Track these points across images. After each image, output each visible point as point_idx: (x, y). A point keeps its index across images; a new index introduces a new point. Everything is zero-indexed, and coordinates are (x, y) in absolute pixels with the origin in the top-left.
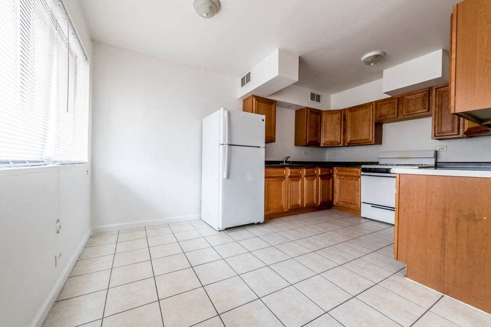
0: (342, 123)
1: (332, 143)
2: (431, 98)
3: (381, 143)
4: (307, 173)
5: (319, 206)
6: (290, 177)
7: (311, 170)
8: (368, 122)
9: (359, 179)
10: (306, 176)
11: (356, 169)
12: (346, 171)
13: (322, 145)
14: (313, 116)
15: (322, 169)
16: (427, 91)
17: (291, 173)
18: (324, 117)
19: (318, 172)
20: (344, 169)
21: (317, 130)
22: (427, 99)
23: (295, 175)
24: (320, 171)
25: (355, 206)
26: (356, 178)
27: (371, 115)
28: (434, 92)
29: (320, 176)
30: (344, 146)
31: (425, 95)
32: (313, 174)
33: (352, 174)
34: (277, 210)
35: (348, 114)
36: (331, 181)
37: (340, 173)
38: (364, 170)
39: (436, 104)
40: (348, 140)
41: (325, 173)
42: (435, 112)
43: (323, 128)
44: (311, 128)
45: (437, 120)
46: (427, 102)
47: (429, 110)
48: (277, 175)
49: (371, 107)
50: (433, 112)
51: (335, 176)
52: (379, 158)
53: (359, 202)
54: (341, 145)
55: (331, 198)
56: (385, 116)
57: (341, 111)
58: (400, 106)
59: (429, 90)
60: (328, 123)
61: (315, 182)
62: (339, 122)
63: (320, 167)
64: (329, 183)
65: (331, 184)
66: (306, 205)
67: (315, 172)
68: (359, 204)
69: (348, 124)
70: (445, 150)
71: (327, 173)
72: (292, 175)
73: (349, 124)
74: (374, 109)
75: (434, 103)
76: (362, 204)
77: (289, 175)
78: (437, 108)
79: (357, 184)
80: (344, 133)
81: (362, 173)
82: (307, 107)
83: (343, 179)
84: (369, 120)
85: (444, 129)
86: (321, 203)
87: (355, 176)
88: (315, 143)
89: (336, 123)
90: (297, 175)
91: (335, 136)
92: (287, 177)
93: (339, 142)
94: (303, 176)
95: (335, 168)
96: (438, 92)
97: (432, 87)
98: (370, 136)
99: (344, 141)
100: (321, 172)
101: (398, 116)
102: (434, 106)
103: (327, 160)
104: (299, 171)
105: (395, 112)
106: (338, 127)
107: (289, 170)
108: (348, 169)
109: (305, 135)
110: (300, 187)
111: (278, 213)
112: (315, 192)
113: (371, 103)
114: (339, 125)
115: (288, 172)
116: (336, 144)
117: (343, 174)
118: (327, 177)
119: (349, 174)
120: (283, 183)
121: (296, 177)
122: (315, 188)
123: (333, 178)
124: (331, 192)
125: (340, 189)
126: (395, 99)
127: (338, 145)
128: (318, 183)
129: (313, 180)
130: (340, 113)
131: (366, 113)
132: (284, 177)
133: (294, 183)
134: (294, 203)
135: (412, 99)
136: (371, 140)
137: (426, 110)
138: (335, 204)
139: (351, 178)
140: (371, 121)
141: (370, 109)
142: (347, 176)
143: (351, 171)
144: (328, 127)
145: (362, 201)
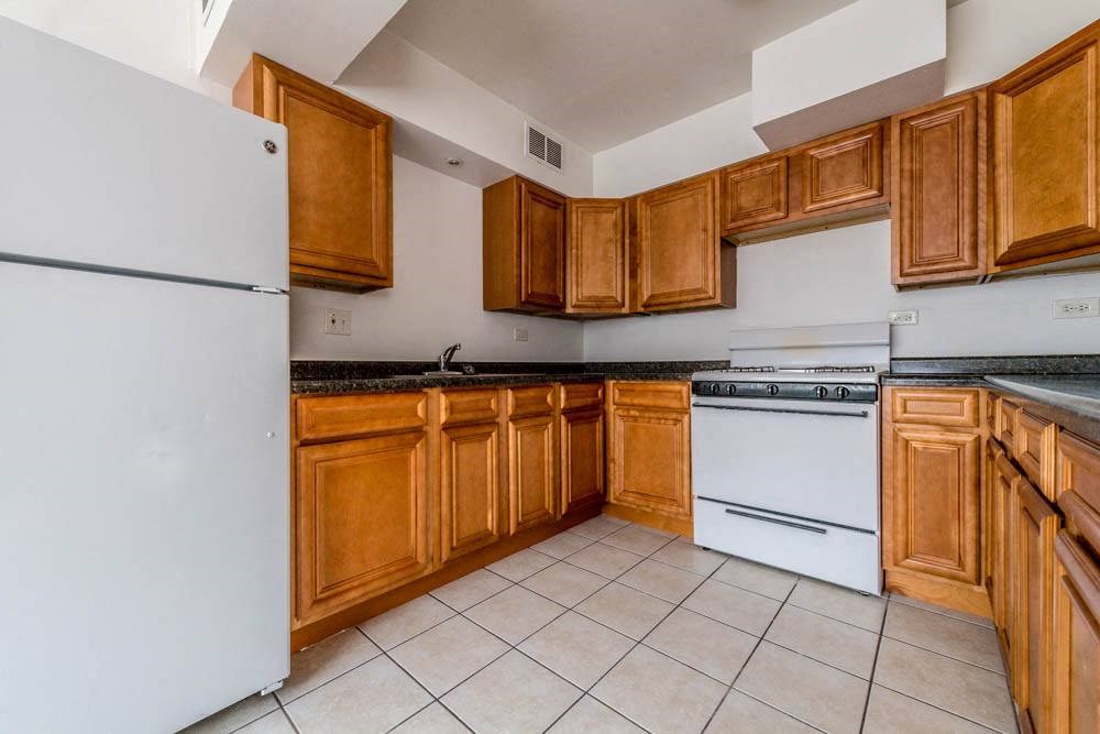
0: (627, 241)
1: (599, 302)
2: (885, 152)
3: (733, 305)
4: (517, 406)
5: (565, 516)
6: (446, 428)
7: (531, 393)
8: (702, 236)
9: (686, 418)
10: (514, 419)
11: (676, 387)
12: (643, 393)
13: (569, 310)
14: (540, 211)
15: (571, 387)
16: (870, 130)
17: (451, 409)
18: (574, 219)
19: (556, 399)
20: (638, 384)
21: (556, 261)
22: (875, 152)
23: (468, 416)
24: (563, 396)
25: (674, 509)
26: (674, 416)
27: (707, 214)
28: (895, 132)
29: (565, 412)
30: (634, 314)
31: (868, 143)
32: (542, 408)
33: (661, 402)
34: (385, 581)
35: (643, 213)
36: (599, 426)
37: (627, 400)
38: (698, 389)
39: (901, 171)
40: (646, 294)
41: (578, 403)
42: (901, 197)
43: (572, 254)
44: (532, 245)
45: (907, 222)
46: (875, 164)
47: (881, 190)
48: (380, 426)
49: (709, 189)
50: (895, 198)
51: (611, 408)
52: (731, 350)
53: (686, 493)
54: (625, 310)
55: (599, 484)
56: (748, 215)
57: (622, 203)
58: (795, 183)
59: (882, 128)
60: (587, 241)
61: (548, 435)
62: (619, 236)
63: (564, 383)
64: (594, 433)
65: (599, 436)
66: (518, 524)
67: (549, 399)
68: (687, 500)
69: (644, 243)
70: (914, 320)
71: (590, 400)
72: (459, 417)
73: (645, 246)
74: (718, 193)
75: (896, 168)
76: (696, 502)
77: (443, 418)
78: (906, 185)
79: (677, 436)
80: (633, 275)
81: (694, 399)
82: (518, 176)
83: (635, 419)
84: (705, 230)
85: (930, 252)
86: (569, 505)
87: (670, 410)
88: (547, 305)
89: (610, 240)
90: (481, 415)
91: (608, 283)
92: (434, 431)
93: (619, 300)
94: (502, 419)
95: (612, 382)
96: (907, 133)
97: (889, 118)
98: (706, 278)
99: (634, 296)
100: (567, 399)
101: (787, 216)
102: (895, 178)
103: (586, 357)
104: (489, 400)
105: (779, 202)
106: (614, 252)
107: (443, 397)
108: (652, 385)
109: (515, 271)
110: (491, 462)
111: (389, 593)
112: (549, 472)
113: (708, 177)
114: (619, 245)
115: (439, 406)
116: (613, 307)
117: (636, 401)
118: (587, 415)
119: (651, 403)
120: (416, 457)
121: (475, 424)
122: (548, 457)
123: (605, 414)
124: (600, 462)
125: (626, 451)
126: (779, 159)
127: (616, 311)
128: (557, 437)
129: (540, 429)
130: (619, 211)
131: (696, 205)
132: (418, 432)
133: (466, 450)
134: (468, 529)
135: (831, 158)
136: (711, 293)
137: (875, 192)
138: (612, 501)
139: (660, 415)
140: (710, 232)
141: (706, 195)
142: (647, 408)
143: (660, 391)
144: (587, 252)
145: (696, 493)
